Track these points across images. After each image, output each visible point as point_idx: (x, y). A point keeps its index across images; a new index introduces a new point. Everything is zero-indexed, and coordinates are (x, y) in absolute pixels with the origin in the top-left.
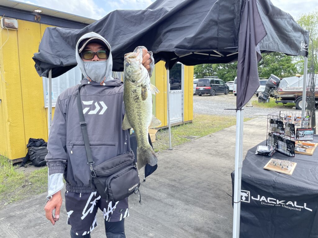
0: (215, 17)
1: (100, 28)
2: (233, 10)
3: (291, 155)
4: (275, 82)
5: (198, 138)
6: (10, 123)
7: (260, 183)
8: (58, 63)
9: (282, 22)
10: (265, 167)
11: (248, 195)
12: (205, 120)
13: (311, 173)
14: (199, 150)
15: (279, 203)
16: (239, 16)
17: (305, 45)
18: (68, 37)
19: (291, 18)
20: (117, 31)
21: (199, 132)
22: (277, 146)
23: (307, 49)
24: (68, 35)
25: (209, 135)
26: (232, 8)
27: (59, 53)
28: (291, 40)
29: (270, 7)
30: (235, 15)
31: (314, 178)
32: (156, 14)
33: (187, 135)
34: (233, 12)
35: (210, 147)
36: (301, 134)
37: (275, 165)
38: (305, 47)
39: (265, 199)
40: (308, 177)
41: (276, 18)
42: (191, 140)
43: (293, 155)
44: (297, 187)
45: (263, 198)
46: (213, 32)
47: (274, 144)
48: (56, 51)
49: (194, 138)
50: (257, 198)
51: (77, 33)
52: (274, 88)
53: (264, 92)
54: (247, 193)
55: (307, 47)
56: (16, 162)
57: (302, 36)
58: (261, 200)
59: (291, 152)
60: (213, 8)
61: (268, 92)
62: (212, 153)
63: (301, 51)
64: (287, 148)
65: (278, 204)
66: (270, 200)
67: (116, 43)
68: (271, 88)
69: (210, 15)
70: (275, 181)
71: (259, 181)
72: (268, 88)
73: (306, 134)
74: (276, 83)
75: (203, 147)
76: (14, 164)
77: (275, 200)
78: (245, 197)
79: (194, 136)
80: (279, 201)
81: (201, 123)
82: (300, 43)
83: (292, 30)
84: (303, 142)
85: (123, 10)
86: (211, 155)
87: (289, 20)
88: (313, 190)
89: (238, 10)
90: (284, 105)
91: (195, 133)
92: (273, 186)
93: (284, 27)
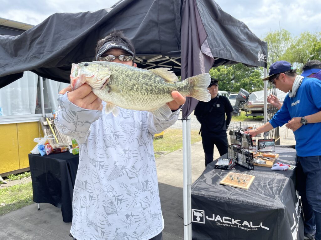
0: (154, 17)
1: (40, 33)
2: (173, 9)
3: (250, 168)
4: (244, 96)
5: (168, 153)
7: (214, 200)
9: (234, 29)
10: (222, 182)
11: (203, 214)
12: (177, 134)
13: (268, 186)
14: (168, 166)
15: (235, 223)
16: (180, 16)
17: (264, 56)
18: (6, 44)
19: (245, 27)
20: (56, 36)
21: (169, 147)
22: (237, 159)
23: (266, 60)
24: (6, 42)
25: (179, 150)
26: (172, 7)
28: (246, 49)
29: (218, 12)
30: (175, 15)
31: (271, 192)
32: (96, 16)
33: (157, 150)
34: (172, 11)
35: (178, 162)
36: (262, 146)
37: (232, 179)
38: (263, 58)
39: (220, 219)
40: (264, 191)
41: (227, 25)
42: (160, 155)
43: (252, 168)
44: (252, 204)
45: (218, 218)
46: (153, 35)
47: (234, 157)
49: (164, 153)
50: (212, 218)
51: (15, 39)
52: (244, 102)
53: (236, 105)
54: (202, 213)
55: (266, 58)
57: (260, 46)
58: (216, 220)
59: (249, 164)
60: (152, 7)
61: (239, 106)
62: (180, 168)
63: (258, 62)
64: (246, 160)
65: (234, 225)
66: (226, 220)
67: (56, 49)
68: (241, 102)
69: (149, 15)
70: (229, 198)
71: (213, 199)
72: (239, 102)
73: (267, 145)
74: (246, 97)
75: (172, 162)
77: (230, 219)
78: (200, 217)
79: (164, 152)
80: (234, 220)
81: (172, 138)
82: (257, 53)
83: (247, 40)
84: (264, 153)
85: (64, 13)
86: (179, 171)
87: (243, 28)
88: (268, 206)
89: (178, 9)
90: (254, 118)
91: (165, 149)
92: (227, 203)
93: (237, 35)
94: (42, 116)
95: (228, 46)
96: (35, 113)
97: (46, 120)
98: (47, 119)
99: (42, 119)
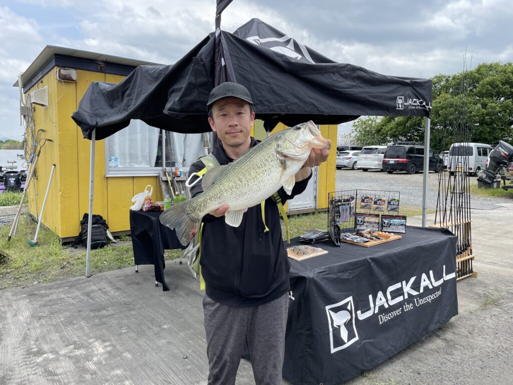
4: (505, 154)
6: (61, 193)
8: (94, 123)
27: (97, 111)
36: (386, 223)
46: (194, 96)
48: (95, 109)
52: (505, 164)
56: (66, 241)
59: (336, 240)
68: (499, 164)
72: (494, 163)
73: (394, 223)
74: (508, 156)
76: (64, 244)
87: (348, 73)
93: (329, 84)
94: (163, 170)
95: (308, 99)
96: (155, 166)
97: (165, 175)
98: (167, 173)
99: (161, 173)
